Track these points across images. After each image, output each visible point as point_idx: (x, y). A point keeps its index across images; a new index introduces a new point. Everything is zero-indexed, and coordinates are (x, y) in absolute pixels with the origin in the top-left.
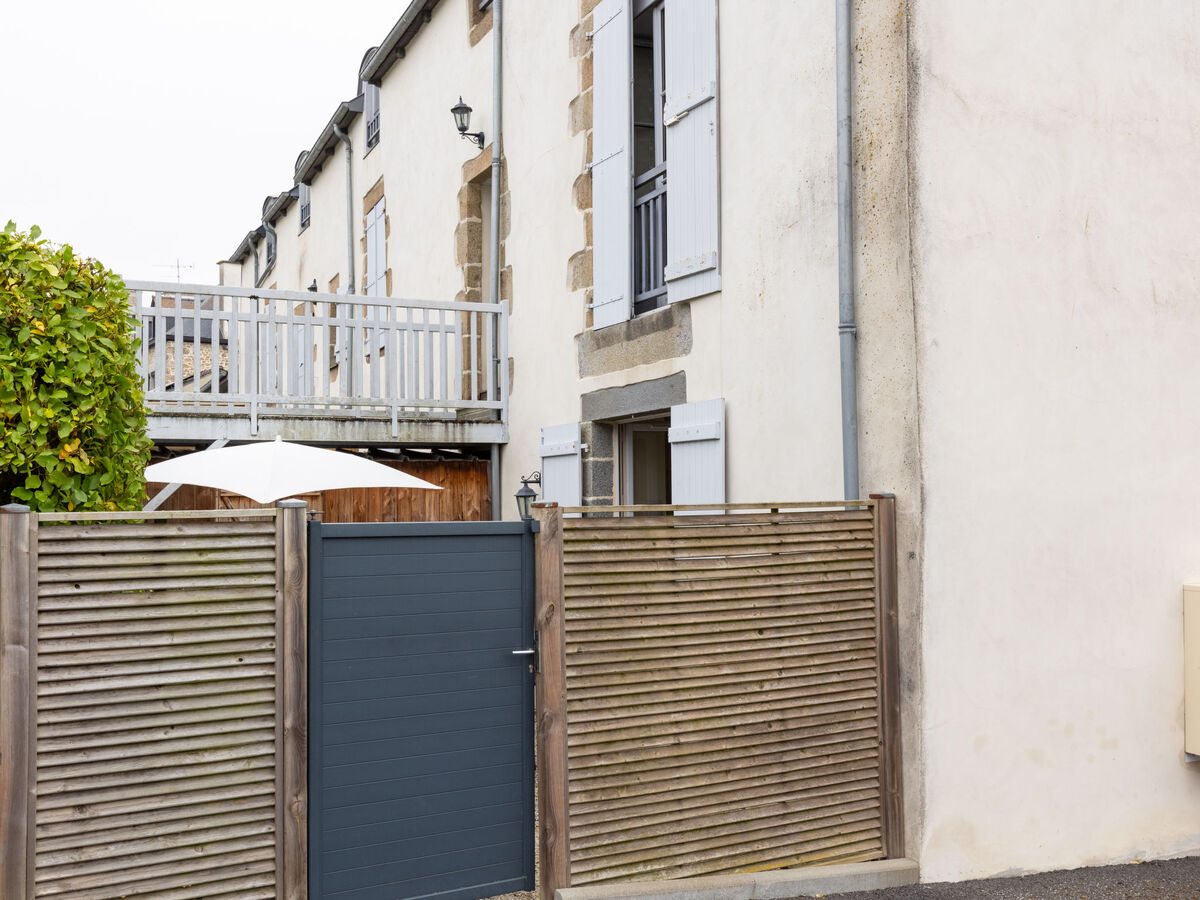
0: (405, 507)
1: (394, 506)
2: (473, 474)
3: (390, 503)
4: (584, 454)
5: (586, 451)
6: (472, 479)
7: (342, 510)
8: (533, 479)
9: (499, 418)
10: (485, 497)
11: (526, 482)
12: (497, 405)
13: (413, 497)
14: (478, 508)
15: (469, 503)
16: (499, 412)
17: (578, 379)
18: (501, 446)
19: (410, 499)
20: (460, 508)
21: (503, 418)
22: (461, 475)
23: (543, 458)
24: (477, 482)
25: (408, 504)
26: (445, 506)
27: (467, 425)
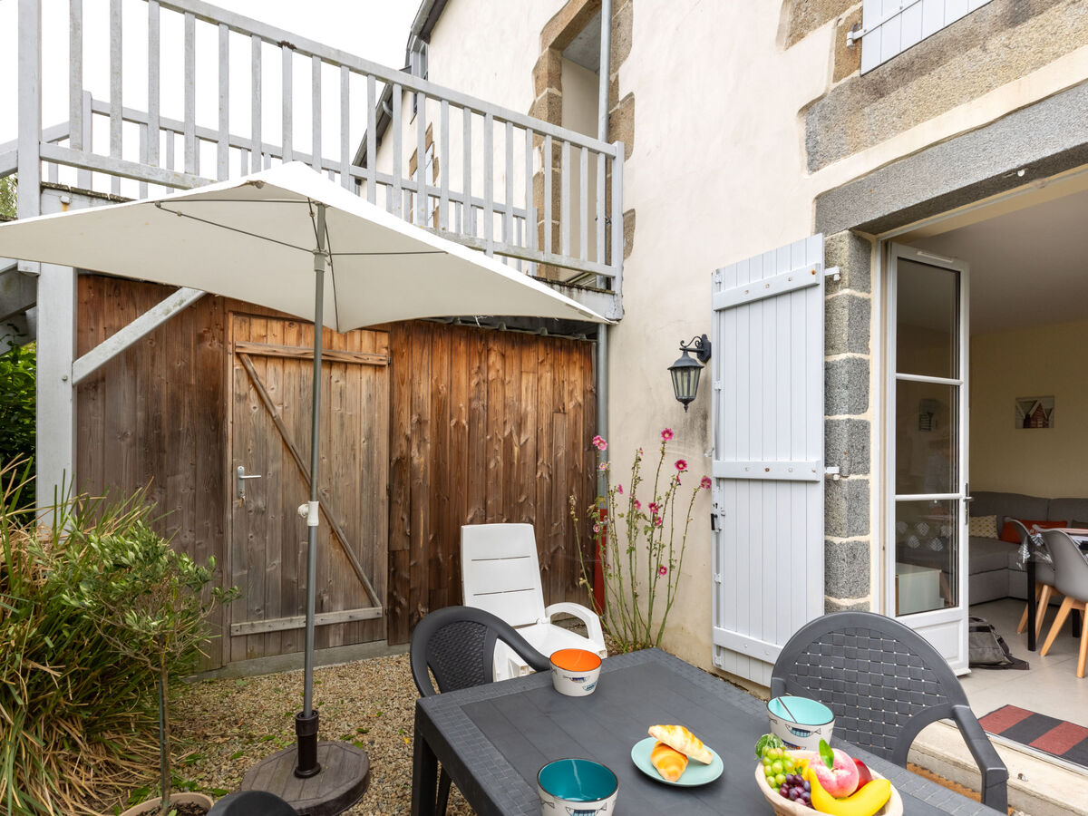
0: (496, 391)
1: (484, 388)
2: (576, 356)
3: (478, 384)
4: (830, 283)
5: (837, 278)
6: (575, 363)
7: (416, 388)
8: (693, 346)
9: (608, 286)
10: (589, 386)
11: (685, 350)
12: (607, 271)
13: (507, 379)
14: (580, 399)
15: (571, 393)
16: (608, 281)
17: (805, 174)
18: (609, 327)
19: (503, 382)
20: (561, 397)
21: (615, 287)
22: (563, 357)
23: (720, 311)
24: (581, 368)
25: (500, 387)
26: (544, 394)
27: (575, 290)
